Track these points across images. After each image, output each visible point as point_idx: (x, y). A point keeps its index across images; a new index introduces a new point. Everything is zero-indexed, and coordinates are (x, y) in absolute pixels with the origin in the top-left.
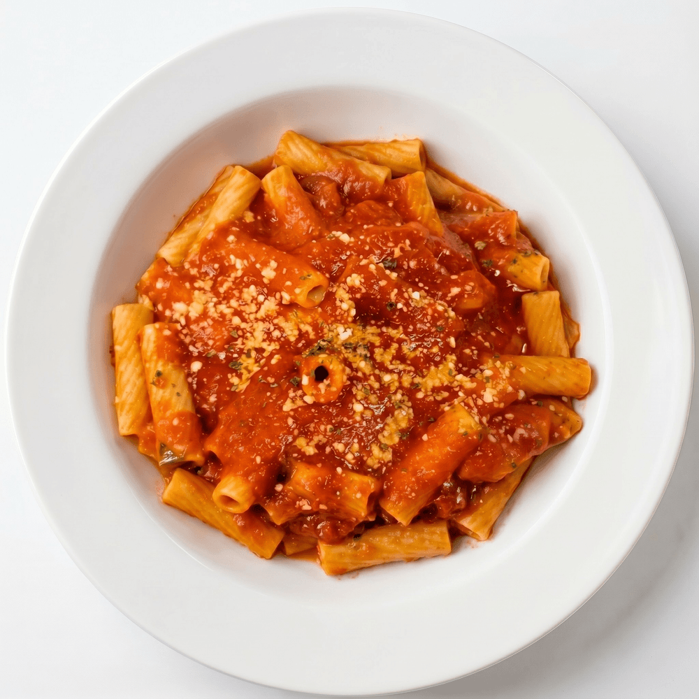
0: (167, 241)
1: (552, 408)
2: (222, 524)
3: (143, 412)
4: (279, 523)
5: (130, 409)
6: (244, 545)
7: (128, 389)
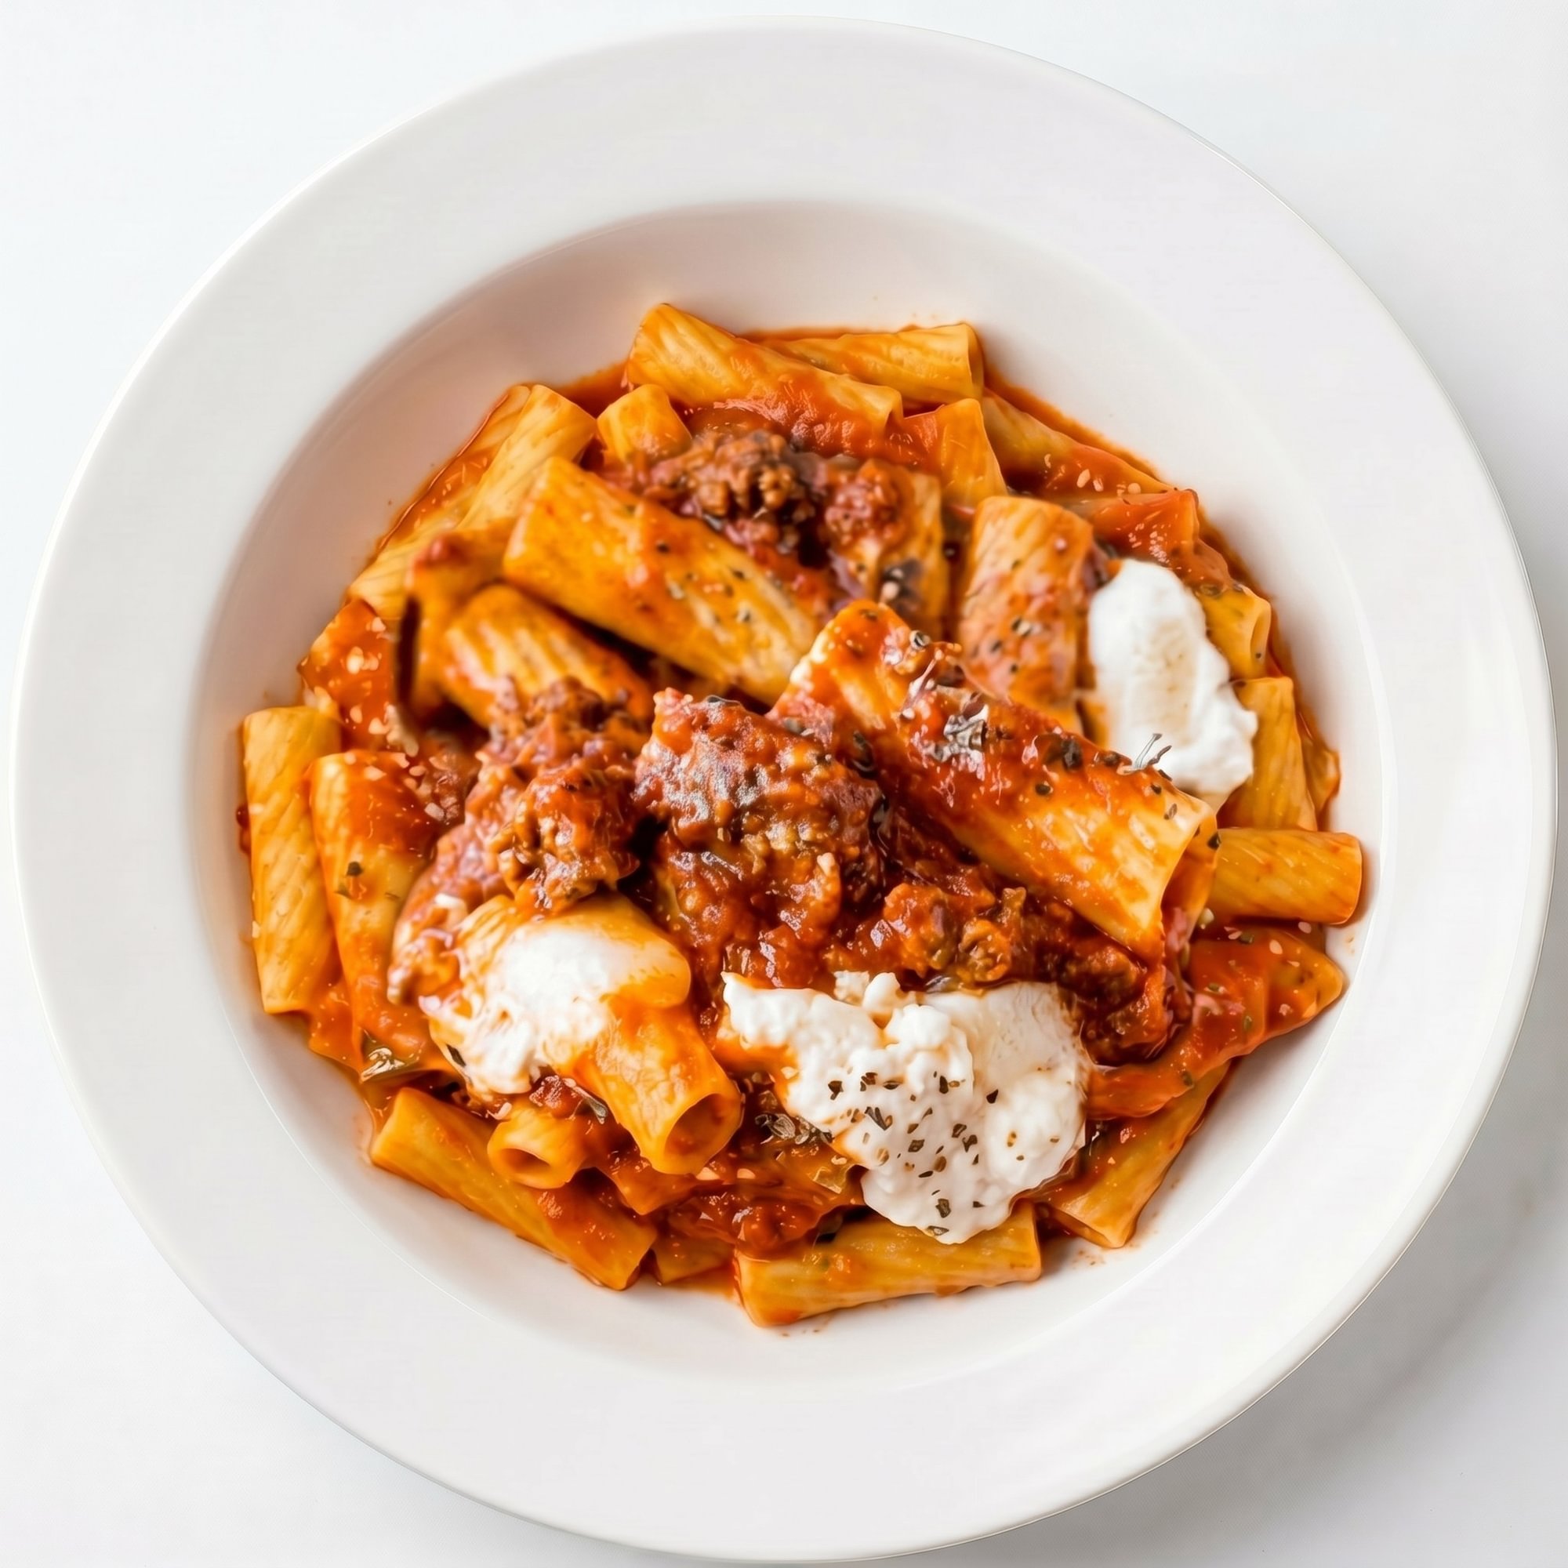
0: (371, 561)
1: (1275, 948)
2: (511, 1211)
3: (320, 958)
4: (642, 1209)
5: (289, 951)
6: (561, 1261)
7: (282, 905)
